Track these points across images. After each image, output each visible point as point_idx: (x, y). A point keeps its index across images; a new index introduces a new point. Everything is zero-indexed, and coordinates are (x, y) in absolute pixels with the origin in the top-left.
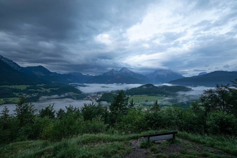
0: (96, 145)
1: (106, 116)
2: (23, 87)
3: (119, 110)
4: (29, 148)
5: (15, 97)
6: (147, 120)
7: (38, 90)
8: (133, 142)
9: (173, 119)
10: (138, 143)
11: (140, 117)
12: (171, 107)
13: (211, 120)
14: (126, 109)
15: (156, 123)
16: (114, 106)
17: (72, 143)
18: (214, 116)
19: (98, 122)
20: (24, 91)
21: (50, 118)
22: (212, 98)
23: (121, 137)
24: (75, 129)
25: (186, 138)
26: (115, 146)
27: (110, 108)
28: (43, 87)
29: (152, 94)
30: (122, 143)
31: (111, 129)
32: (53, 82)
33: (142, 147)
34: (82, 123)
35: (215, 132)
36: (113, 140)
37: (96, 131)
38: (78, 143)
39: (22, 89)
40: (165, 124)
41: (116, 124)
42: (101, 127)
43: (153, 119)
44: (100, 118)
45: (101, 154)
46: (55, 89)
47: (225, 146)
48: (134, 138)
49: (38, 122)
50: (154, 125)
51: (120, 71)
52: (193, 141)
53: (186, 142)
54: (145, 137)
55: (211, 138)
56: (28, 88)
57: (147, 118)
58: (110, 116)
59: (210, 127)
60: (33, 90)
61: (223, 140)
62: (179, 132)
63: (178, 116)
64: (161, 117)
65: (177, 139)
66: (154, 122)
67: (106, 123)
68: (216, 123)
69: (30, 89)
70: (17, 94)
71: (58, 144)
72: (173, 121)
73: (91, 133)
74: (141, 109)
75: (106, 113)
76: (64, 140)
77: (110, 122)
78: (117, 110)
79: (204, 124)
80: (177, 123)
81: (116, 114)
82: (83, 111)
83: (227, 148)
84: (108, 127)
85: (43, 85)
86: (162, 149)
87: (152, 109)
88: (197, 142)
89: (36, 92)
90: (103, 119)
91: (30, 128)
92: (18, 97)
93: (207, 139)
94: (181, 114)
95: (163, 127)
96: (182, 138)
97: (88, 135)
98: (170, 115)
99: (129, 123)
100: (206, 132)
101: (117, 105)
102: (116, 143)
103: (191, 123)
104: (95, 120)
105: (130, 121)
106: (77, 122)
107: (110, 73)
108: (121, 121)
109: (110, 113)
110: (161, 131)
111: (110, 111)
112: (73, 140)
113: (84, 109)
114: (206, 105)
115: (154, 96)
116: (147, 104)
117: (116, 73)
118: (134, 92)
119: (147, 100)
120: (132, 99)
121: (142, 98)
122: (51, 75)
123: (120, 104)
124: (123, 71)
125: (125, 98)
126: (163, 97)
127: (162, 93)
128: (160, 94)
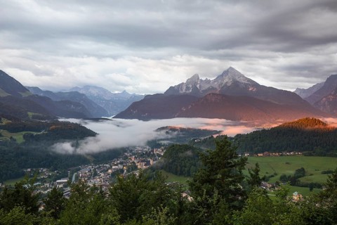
1: (181, 212)
3: (216, 195)
14: (237, 192)
16: (203, 182)
21: (27, 212)
27: (191, 190)
32: (30, 114)
44: (162, 216)
46: (35, 133)
51: (215, 81)
58: (192, 212)
74: (284, 197)
75: (181, 203)
78: (210, 194)
81: (209, 207)
82: (113, 194)
85: (5, 122)
90: (173, 219)
101: (211, 181)
104: (151, 221)
107: (188, 88)
109: (192, 203)
111: (190, 198)
115: (325, 156)
116: (302, 180)
117: (207, 86)
118: (260, 141)
119: (303, 169)
120: (257, 165)
121: (287, 163)
122: (24, 95)
123: (219, 176)
124: (225, 81)
125: (236, 160)
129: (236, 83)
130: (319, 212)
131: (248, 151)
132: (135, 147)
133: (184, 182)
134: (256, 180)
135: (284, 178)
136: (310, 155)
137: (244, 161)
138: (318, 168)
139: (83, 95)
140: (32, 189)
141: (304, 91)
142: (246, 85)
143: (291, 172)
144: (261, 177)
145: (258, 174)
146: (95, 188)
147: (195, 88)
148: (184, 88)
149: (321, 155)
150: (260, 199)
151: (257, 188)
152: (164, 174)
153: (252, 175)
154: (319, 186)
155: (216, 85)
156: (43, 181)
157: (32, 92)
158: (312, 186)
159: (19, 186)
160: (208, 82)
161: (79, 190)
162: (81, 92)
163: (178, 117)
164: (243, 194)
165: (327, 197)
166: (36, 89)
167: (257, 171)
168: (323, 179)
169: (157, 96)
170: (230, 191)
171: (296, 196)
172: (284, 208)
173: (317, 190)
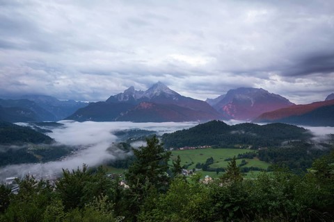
1: (118, 198)
3: (147, 182)
6: (215, 203)
9: (274, 199)
11: (198, 198)
12: (268, 173)
14: (164, 178)
15: (236, 209)
16: (137, 173)
19: (98, 212)
27: (127, 179)
29: (222, 143)
34: (58, 217)
40: (255, 210)
41: (142, 215)
43: (228, 201)
44: (102, 203)
50: (231, 215)
51: (147, 92)
57: (215, 198)
58: (128, 197)
63: (286, 191)
64: (246, 196)
66: (231, 208)
67: (117, 214)
72: (274, 204)
74: (198, 180)
75: (118, 191)
77: (127, 212)
78: (142, 182)
80: (282, 208)
81: (141, 192)
82: (60, 187)
87: (224, 179)
90: (111, 205)
94: (292, 188)
95: (252, 218)
98: (265, 191)
99: (173, 210)
101: (143, 172)
103: (314, 206)
104: (92, 208)
105: (174, 207)
106: (46, 215)
107: (125, 97)
108: (154, 208)
109: (127, 190)
111: (126, 186)
113: (61, 183)
115: (227, 147)
116: (211, 166)
117: (141, 96)
118: (180, 139)
119: (212, 158)
120: (178, 157)
121: (201, 155)
123: (150, 167)
124: (155, 92)
125: (163, 154)
126: (248, 150)
127: (244, 141)
128: (241, 143)
129: (163, 95)
130: (221, 190)
131: (172, 146)
133: (122, 173)
134: (178, 169)
135: (198, 166)
136: (217, 148)
137: (169, 154)
138: (222, 157)
139: (33, 102)
141: (212, 100)
142: (170, 95)
143: (203, 161)
144: (182, 166)
145: (179, 164)
146: (42, 183)
147: (131, 97)
148: (122, 97)
149: (224, 147)
150: (181, 184)
151: (179, 175)
153: (175, 165)
154: (223, 170)
155: (148, 95)
158: (218, 170)
160: (141, 92)
162: (31, 99)
163: (117, 121)
164: (168, 180)
165: (228, 178)
167: (178, 162)
168: (224, 165)
169: (100, 104)
170: (158, 178)
171: (207, 179)
172: (197, 190)
173: (221, 173)
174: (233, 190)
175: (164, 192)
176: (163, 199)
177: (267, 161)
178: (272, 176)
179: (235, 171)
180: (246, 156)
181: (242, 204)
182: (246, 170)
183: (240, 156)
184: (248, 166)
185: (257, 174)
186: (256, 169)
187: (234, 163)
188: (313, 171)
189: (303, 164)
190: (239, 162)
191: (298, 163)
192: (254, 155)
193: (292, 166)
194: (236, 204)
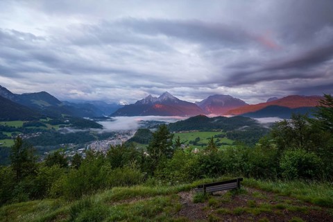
0: (131, 203)
1: (143, 162)
2: (18, 124)
3: (160, 152)
4: (33, 211)
5: (5, 138)
6: (201, 165)
7: (41, 127)
8: (183, 195)
9: (236, 162)
10: (191, 197)
11: (190, 162)
12: (233, 146)
13: (286, 161)
14: (170, 150)
15: (213, 168)
16: (154, 147)
17: (97, 200)
18: (290, 156)
19: (131, 170)
20: (20, 130)
21: (61, 167)
22: (286, 132)
23: (166, 189)
24: (99, 181)
25: (254, 187)
26: (159, 202)
27: (148, 150)
28: (49, 123)
29: (205, 129)
30: (167, 198)
31: (150, 180)
32: (63, 115)
33: (196, 202)
34: (108, 172)
35: (292, 177)
36: (155, 194)
37: (130, 182)
38: (106, 200)
39: (16, 127)
40: (225, 169)
41: (157, 172)
42: (138, 177)
43: (208, 163)
44: (134, 165)
45: (140, 214)
47: (305, 194)
48: (183, 190)
49: (43, 173)
50: (210, 171)
51: (159, 98)
52: (264, 190)
53: (255, 192)
54: (199, 187)
55: (287, 185)
56: (25, 125)
57: (201, 162)
58: (148, 161)
59: (285, 169)
60: (34, 128)
61: (302, 187)
62: (245, 180)
63: (243, 157)
64: (219, 160)
65: (243, 188)
66: (210, 167)
67: (142, 171)
68: (293, 165)
69: (28, 126)
70: (9, 134)
71: (77, 203)
72: (236, 164)
73: (123, 186)
74: (190, 151)
75: (143, 157)
76: (84, 198)
77: (148, 170)
78: (157, 152)
79: (277, 166)
80: (241, 167)
81: (156, 158)
82: (109, 155)
83: (308, 197)
84: (146, 177)
85: (49, 119)
86: (223, 202)
87: (206, 150)
88: (270, 191)
89: (38, 130)
90: (139, 166)
91: (32, 183)
92: (10, 138)
93: (282, 186)
94: (247, 155)
95: (223, 173)
96: (249, 186)
97: (119, 188)
98: (231, 157)
99: (176, 169)
100: (280, 177)
101: (158, 146)
102: (160, 198)
103: (260, 166)
104: (128, 167)
105: (176, 167)
106: (101, 171)
107: (146, 101)
108: (164, 167)
109: (148, 157)
110: (220, 179)
112: (98, 198)
113: (110, 152)
114: (279, 142)
115: (208, 131)
116: (198, 143)
117: (155, 101)
118: (180, 126)
119: (199, 138)
120: (179, 137)
121: (192, 136)
122: (60, 105)
123: (161, 143)
124: (164, 98)
125: (169, 135)
126: (220, 133)
127: (218, 127)
128: (216, 129)
129: (169, 99)
130: (204, 157)
131: (175, 131)
132: (120, 131)
133: (145, 147)
134: (178, 144)
135: (190, 142)
136: (202, 131)
137: (173, 136)
138: (205, 137)
140: (64, 155)
141: (198, 102)
142: (173, 100)
143: (193, 139)
144: (181, 142)
146: (98, 153)
147: (150, 101)
149: (206, 131)
150: (180, 153)
151: (179, 148)
152: (134, 143)
153: (176, 142)
154: (206, 145)
156: (71, 150)
157: (64, 104)
158: (202, 145)
159: (56, 154)
160: (155, 98)
161: (90, 154)
162: (91, 103)
164: (172, 151)
165: (209, 149)
166: (66, 102)
167: (179, 140)
168: (206, 141)
169: (131, 105)
170: (167, 150)
171: (196, 150)
172: (190, 157)
173: (205, 147)
174: (212, 157)
175: (170, 158)
176: (170, 163)
177: (232, 139)
178: (235, 148)
179: (213, 145)
180: (219, 136)
181: (217, 165)
182: (219, 145)
183: (216, 137)
184: (221, 142)
185: (226, 147)
186: (225, 144)
187: (212, 140)
188: (259, 145)
189: (253, 141)
190: (215, 140)
191: (250, 140)
192: (224, 136)
193: (247, 142)
194: (214, 165)
